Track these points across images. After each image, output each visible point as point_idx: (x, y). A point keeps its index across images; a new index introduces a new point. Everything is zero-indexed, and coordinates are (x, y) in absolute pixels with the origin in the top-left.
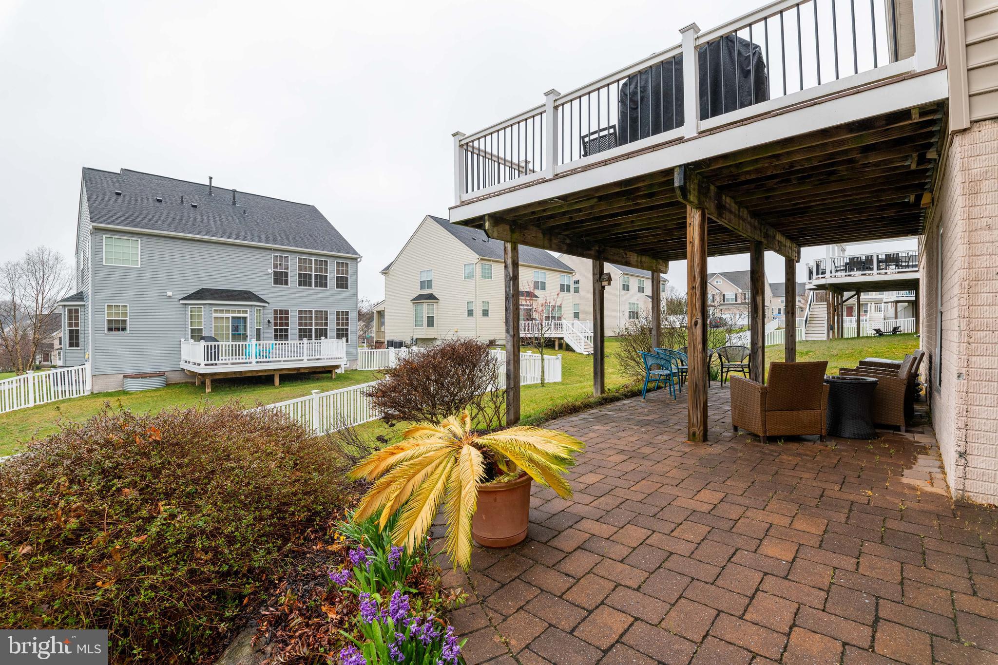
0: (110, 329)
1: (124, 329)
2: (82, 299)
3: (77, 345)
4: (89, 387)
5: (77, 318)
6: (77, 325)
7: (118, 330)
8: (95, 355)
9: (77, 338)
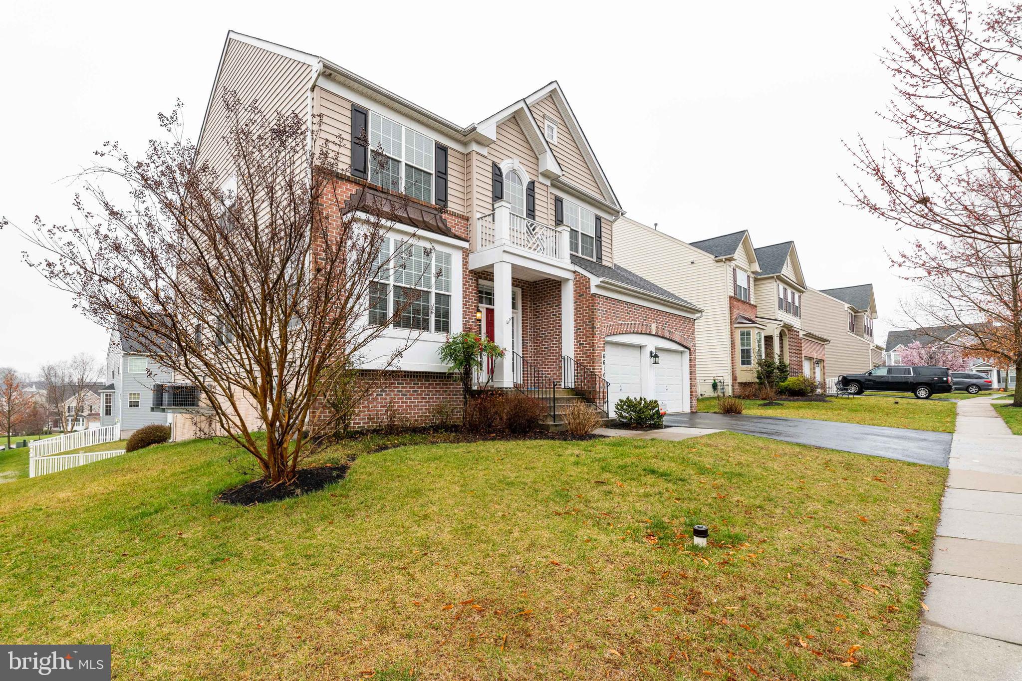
0: (130, 406)
1: (138, 406)
2: (114, 389)
3: (110, 414)
4: (118, 436)
5: (110, 399)
6: (110, 403)
7: (134, 406)
8: (122, 420)
9: (110, 410)
